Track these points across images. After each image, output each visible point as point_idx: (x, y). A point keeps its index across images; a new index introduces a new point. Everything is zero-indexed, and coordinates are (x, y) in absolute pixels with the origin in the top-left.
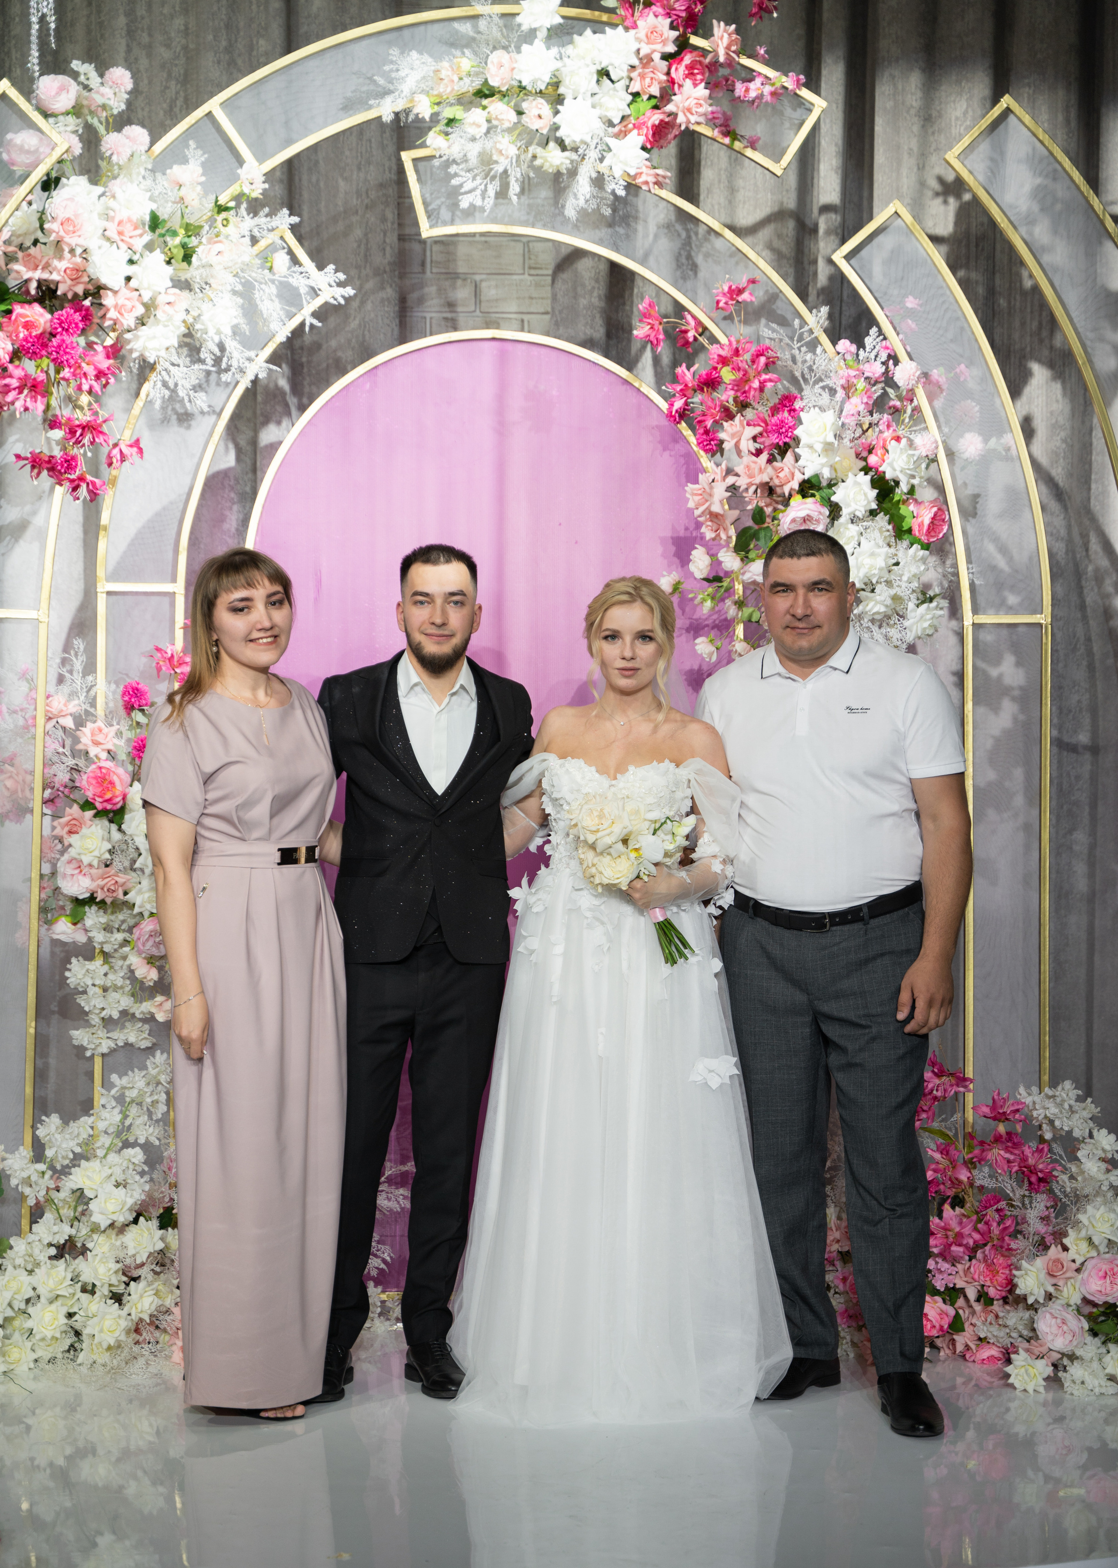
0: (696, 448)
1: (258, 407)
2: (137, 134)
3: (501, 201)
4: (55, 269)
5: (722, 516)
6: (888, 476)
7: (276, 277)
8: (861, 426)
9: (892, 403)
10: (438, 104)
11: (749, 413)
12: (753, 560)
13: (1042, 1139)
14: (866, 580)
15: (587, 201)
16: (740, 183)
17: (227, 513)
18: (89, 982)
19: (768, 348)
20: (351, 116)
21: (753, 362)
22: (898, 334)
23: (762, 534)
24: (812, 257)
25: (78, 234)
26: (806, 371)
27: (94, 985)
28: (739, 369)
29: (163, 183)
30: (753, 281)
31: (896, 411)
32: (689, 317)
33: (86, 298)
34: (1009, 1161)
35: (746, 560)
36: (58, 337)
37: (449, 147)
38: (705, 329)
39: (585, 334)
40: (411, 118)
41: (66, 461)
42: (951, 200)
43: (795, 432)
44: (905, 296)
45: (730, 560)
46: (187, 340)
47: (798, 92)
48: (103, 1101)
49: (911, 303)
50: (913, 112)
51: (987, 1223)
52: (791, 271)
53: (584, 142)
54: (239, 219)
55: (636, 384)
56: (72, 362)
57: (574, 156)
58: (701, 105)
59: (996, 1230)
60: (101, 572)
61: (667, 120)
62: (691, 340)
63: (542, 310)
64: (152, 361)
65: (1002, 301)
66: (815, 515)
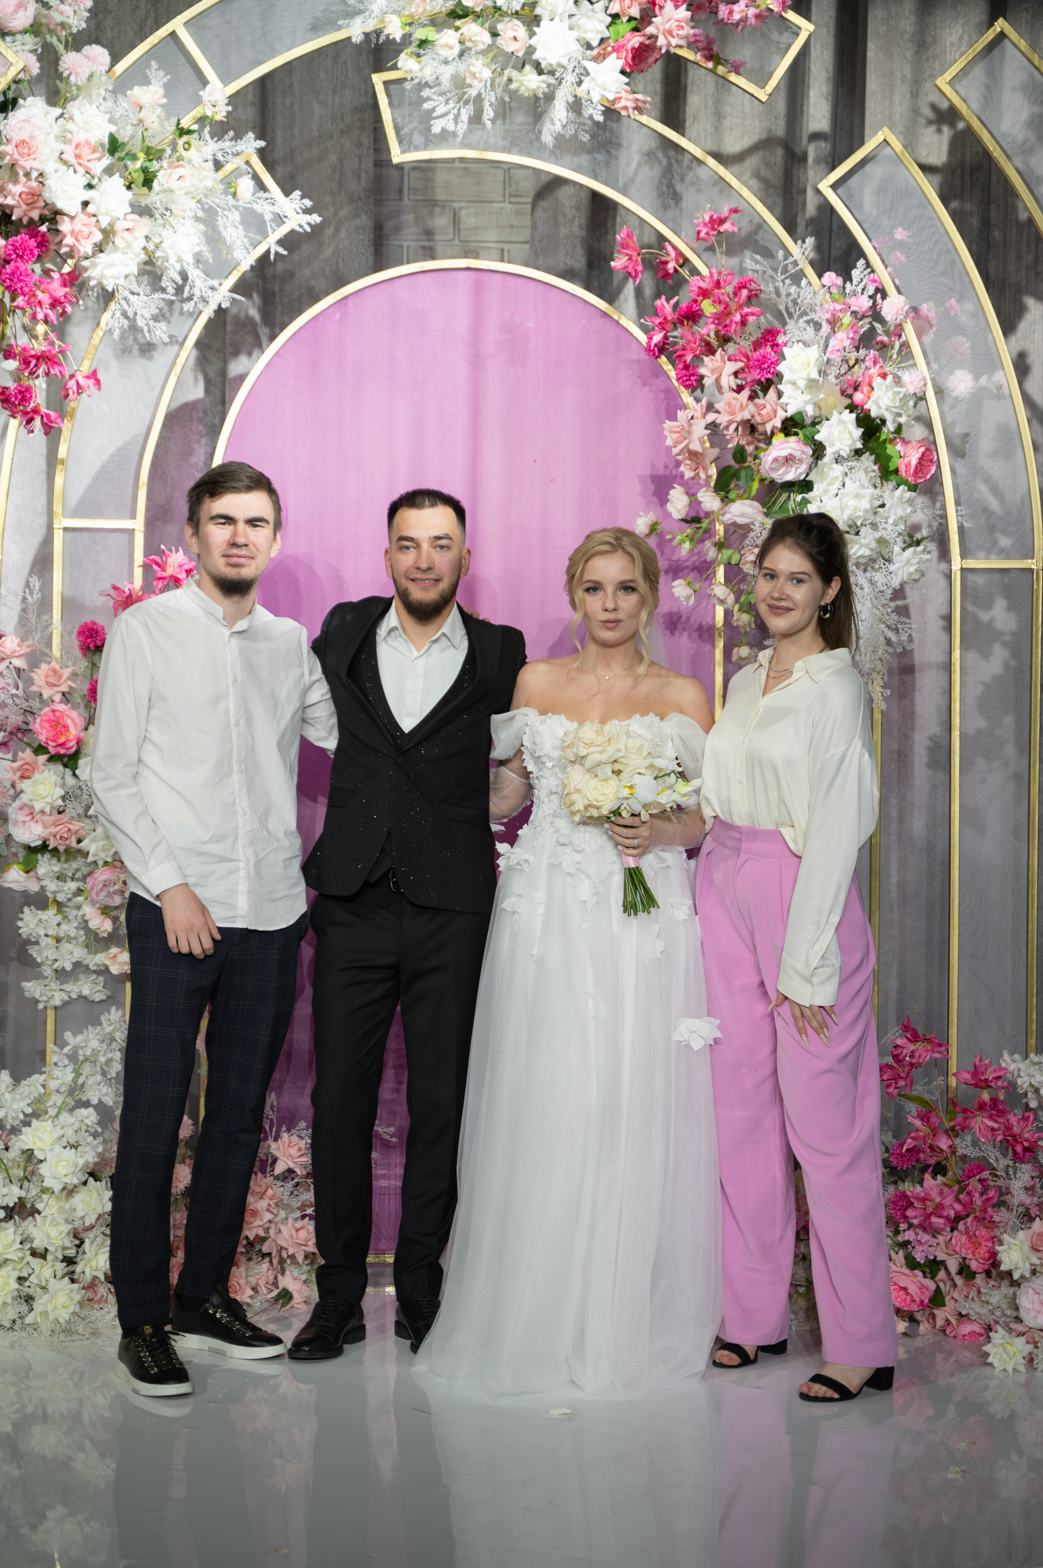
0: (676, 384)
1: (228, 337)
2: (99, 54)
3: (475, 126)
4: (10, 193)
5: (702, 454)
6: (873, 414)
7: (240, 203)
8: (847, 362)
9: (879, 338)
10: (410, 24)
11: (731, 348)
12: (733, 501)
13: (1027, 1108)
14: (851, 522)
15: (564, 126)
16: (728, 109)
17: (196, 446)
18: (42, 933)
19: (751, 281)
20: (319, 37)
21: (735, 294)
22: (886, 267)
23: (743, 474)
24: (801, 186)
25: (33, 156)
26: (790, 304)
27: (47, 935)
28: (720, 302)
29: (124, 104)
30: (735, 211)
31: (883, 347)
32: (669, 248)
33: (43, 224)
34: (993, 1129)
35: (726, 500)
36: (12, 264)
37: (421, 70)
38: (686, 260)
39: (566, 264)
40: (382, 39)
41: (20, 392)
42: (945, 129)
43: (778, 368)
44: (894, 227)
45: (709, 501)
46: (148, 268)
47: (784, 14)
48: (55, 1059)
49: (900, 234)
50: (906, 37)
51: (969, 1194)
52: (779, 200)
53: (560, 65)
54: (201, 143)
55: (616, 317)
56: (26, 289)
57: (551, 80)
58: (682, 28)
59: (978, 1201)
60: (57, 508)
61: (647, 42)
62: (671, 271)
63: (522, 239)
64: (110, 289)
65: (996, 233)
66: (797, 454)
